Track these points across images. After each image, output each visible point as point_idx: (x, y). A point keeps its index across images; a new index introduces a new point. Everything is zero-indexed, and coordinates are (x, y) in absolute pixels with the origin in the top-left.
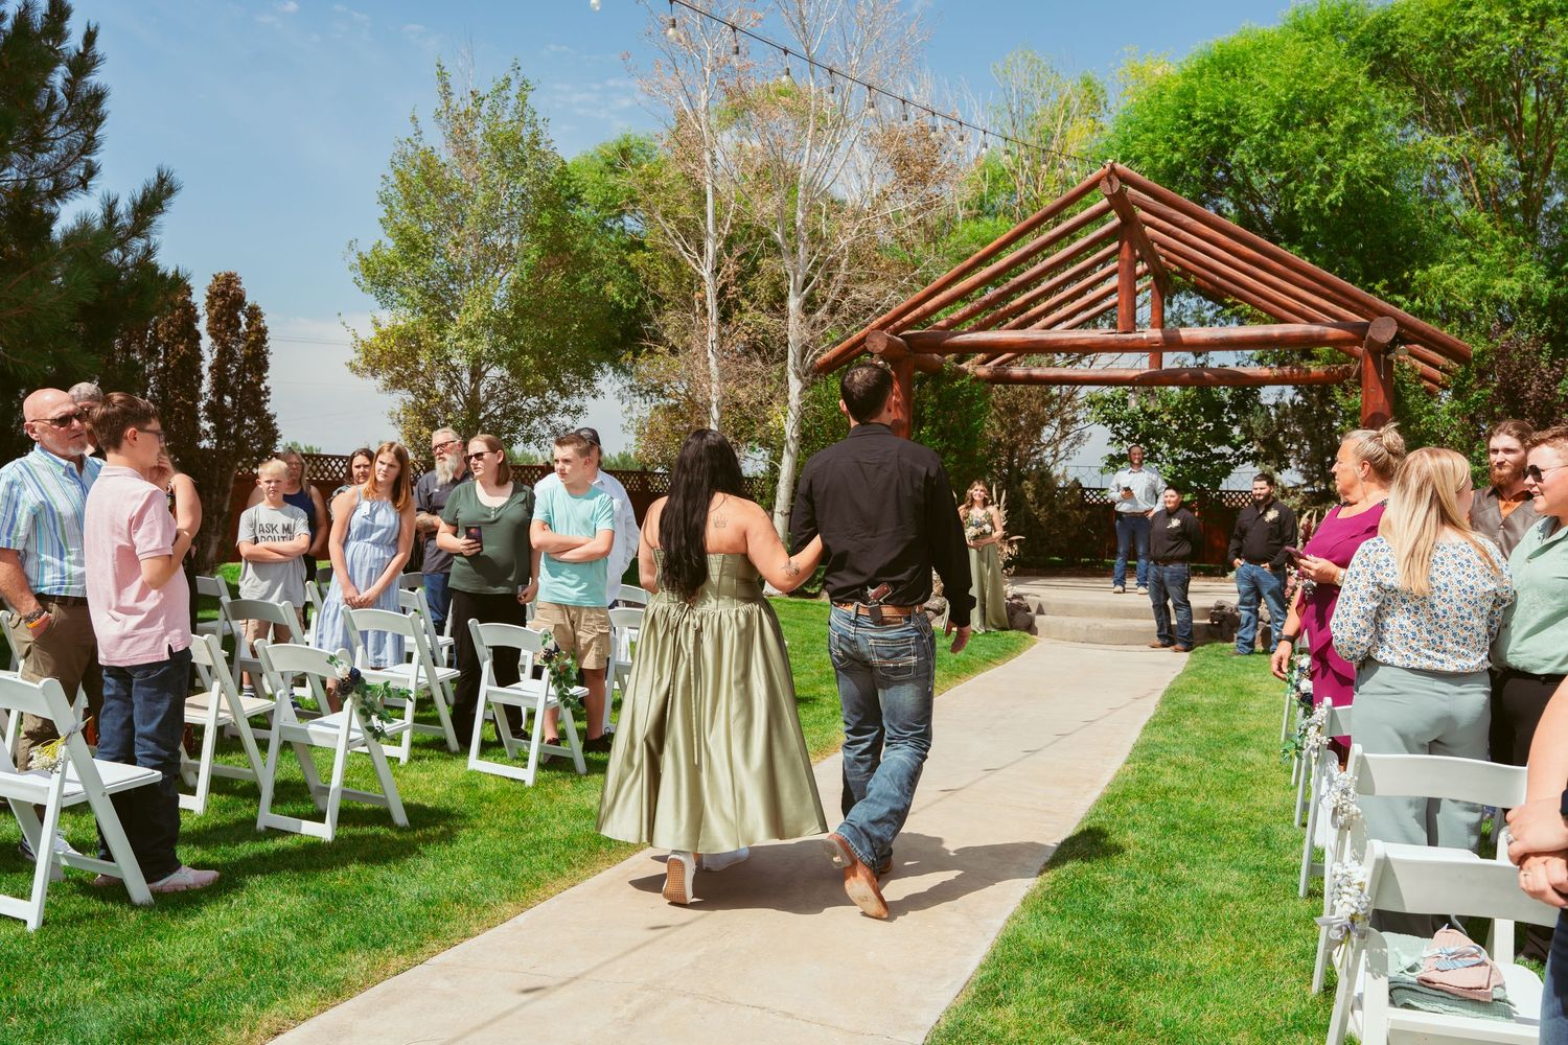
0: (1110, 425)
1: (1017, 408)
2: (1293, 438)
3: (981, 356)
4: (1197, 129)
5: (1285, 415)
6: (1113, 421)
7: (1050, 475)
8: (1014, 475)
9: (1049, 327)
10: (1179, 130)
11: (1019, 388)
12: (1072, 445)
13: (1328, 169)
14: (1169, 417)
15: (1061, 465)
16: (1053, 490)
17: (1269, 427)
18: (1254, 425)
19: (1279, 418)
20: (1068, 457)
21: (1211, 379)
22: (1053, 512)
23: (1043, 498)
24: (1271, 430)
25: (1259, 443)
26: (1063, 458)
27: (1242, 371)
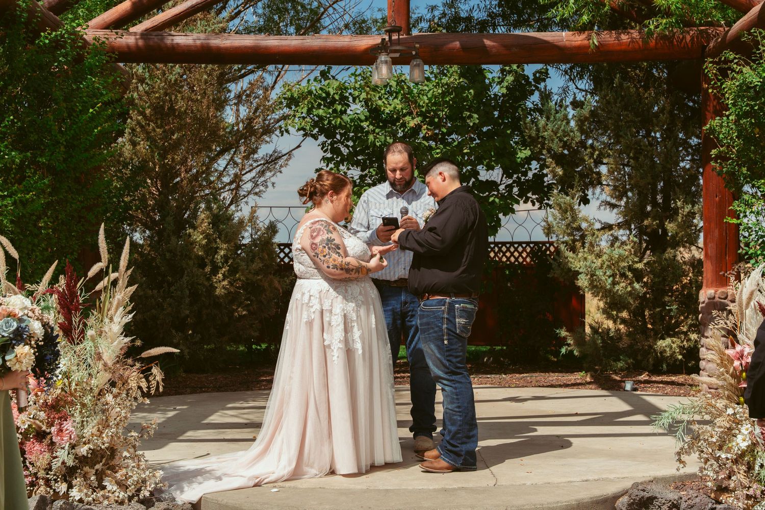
0: (322, 138)
1: (172, 108)
6: (329, 132)
7: (230, 218)
8: (169, 219)
12: (262, 173)
14: (418, 120)
15: (247, 203)
16: (235, 244)
17: (570, 136)
18: (546, 133)
19: (581, 122)
20: (257, 190)
21: (494, 50)
22: (237, 280)
23: (219, 257)
24: (572, 139)
25: (553, 162)
26: (249, 193)
27: (541, 38)
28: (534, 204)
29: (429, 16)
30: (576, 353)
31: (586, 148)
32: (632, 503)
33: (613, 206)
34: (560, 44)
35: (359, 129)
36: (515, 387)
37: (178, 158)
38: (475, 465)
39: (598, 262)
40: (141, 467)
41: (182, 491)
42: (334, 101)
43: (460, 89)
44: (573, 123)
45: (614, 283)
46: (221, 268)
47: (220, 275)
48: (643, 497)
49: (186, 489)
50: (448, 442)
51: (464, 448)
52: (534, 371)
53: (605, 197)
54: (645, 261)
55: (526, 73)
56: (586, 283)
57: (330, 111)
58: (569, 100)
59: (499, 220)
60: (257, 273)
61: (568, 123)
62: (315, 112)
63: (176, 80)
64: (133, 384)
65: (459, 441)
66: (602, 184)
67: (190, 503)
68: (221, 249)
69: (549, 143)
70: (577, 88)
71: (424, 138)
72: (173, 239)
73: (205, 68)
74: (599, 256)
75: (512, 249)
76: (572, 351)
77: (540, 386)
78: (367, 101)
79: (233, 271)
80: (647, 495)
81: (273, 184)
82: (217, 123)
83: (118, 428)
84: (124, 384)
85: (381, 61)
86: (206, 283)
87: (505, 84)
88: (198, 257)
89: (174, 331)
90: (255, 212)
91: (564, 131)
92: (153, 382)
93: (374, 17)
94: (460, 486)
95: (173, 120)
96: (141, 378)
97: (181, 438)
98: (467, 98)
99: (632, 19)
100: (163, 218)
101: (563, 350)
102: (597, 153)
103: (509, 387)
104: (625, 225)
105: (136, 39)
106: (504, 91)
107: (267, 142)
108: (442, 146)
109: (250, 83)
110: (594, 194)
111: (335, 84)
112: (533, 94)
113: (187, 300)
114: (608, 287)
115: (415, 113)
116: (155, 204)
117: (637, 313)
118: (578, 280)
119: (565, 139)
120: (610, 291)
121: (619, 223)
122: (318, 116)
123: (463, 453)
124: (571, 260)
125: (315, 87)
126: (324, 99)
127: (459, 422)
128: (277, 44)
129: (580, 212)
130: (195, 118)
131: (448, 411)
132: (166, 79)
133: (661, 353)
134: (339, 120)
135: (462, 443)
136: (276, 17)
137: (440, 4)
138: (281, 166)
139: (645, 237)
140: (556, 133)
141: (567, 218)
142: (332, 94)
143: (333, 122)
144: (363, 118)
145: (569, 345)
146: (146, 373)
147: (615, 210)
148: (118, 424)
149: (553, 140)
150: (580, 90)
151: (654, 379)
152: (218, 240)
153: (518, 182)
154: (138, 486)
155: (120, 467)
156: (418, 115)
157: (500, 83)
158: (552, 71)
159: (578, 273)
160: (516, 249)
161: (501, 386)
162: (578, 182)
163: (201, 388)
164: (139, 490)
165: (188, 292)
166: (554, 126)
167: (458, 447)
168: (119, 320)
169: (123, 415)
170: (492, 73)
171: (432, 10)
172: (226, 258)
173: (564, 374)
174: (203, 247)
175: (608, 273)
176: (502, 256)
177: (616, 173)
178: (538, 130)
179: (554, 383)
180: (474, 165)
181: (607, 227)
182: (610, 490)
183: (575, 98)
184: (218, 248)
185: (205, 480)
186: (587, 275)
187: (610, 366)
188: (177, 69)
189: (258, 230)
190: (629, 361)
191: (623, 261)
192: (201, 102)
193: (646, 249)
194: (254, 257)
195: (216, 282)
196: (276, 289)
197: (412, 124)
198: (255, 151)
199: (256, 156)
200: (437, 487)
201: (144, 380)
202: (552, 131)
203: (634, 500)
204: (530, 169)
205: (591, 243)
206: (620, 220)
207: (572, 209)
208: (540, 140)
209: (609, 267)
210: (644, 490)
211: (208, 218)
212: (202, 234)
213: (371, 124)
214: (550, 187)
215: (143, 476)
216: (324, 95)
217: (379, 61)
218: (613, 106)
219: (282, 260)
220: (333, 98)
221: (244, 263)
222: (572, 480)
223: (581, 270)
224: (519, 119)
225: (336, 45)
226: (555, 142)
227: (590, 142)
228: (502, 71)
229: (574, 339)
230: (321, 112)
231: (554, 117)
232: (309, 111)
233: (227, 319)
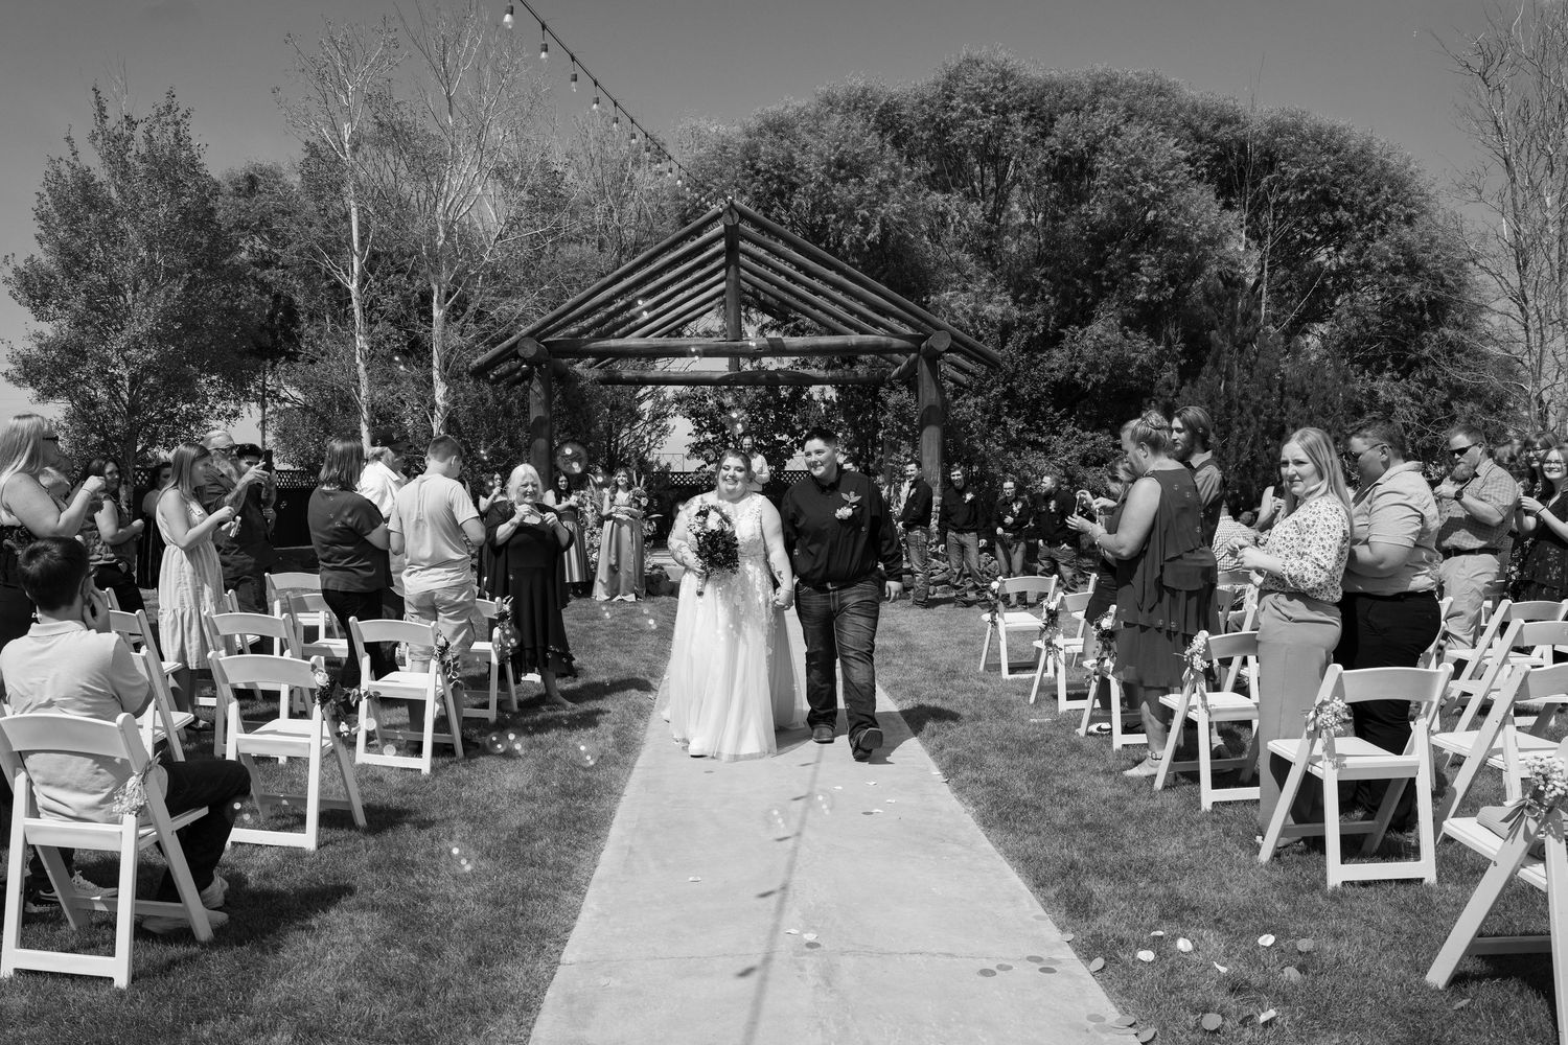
0: (694, 419)
2: (840, 427)
3: (591, 360)
4: (760, 178)
5: (833, 407)
9: (644, 336)
10: (746, 177)
11: (618, 388)
13: (867, 214)
20: (658, 446)
26: (654, 447)
107: (665, 421)
122: (691, 408)
134: (702, 410)
138: (673, 434)
143: (699, 411)
189: (661, 466)
194: (660, 480)
199: (659, 429)
216: (695, 399)
220: (699, 400)
230: (693, 406)
232: (687, 406)
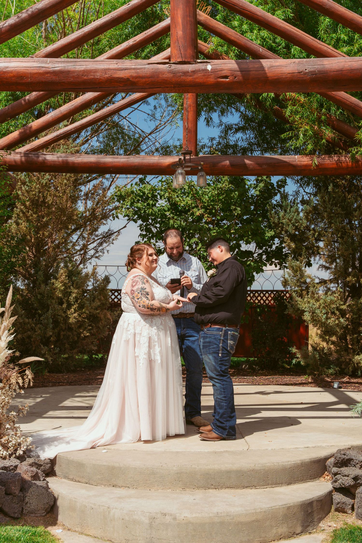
0: (140, 222)
1: (44, 202)
6: (144, 218)
7: (79, 273)
8: (40, 273)
12: (101, 244)
14: (202, 211)
15: (90, 263)
16: (82, 290)
17: (299, 222)
18: (284, 221)
19: (307, 213)
20: (97, 255)
21: (251, 167)
22: (83, 313)
23: (72, 298)
24: (301, 225)
25: (289, 239)
26: (92, 257)
27: (282, 159)
28: (276, 266)
29: (210, 144)
30: (302, 363)
31: (310, 231)
32: (337, 463)
33: (327, 268)
34: (294, 163)
35: (163, 216)
36: (262, 385)
37: (47, 234)
38: (235, 436)
39: (317, 304)
40: (18, 435)
41: (44, 451)
42: (148, 198)
43: (228, 192)
44: (301, 214)
45: (327, 318)
46: (73, 305)
47: (72, 310)
48: (344, 459)
49: (46, 449)
50: (218, 420)
51: (228, 424)
52: (275, 374)
53: (322, 262)
54: (347, 304)
55: (272, 182)
56: (309, 318)
57: (146, 204)
58: (300, 199)
59: (254, 276)
60: (97, 309)
61: (298, 214)
62: (136, 205)
63: (46, 183)
64: (13, 381)
65: (224, 420)
66: (320, 254)
67: (49, 459)
68: (73, 293)
69: (286, 227)
70: (305, 192)
71: (206, 223)
72: (43, 286)
73: (66, 176)
74: (317, 300)
75: (262, 295)
76: (299, 362)
77: (278, 385)
78: (169, 199)
79: (81, 307)
80: (346, 457)
81: (108, 251)
82: (72, 212)
83: (3, 409)
84: (7, 381)
85: (179, 173)
86: (63, 315)
87: (258, 188)
88: (58, 298)
89: (42, 346)
90: (96, 269)
91: (296, 219)
92: (26, 379)
93: (175, 144)
94: (225, 450)
95: (44, 209)
96: (19, 377)
97: (45, 416)
98: (233, 198)
99: (341, 148)
100: (36, 272)
101: (294, 361)
102: (317, 233)
103: (259, 385)
104: (335, 280)
105: (21, 157)
106: (258, 193)
107: (104, 224)
108: (217, 228)
109: (94, 186)
110: (315, 260)
111: (149, 187)
112: (276, 195)
113: (51, 326)
114: (324, 321)
115: (200, 207)
116: (32, 263)
117: (342, 338)
118: (304, 316)
119: (297, 225)
120: (324, 323)
121: (331, 279)
122: (137, 207)
123: (227, 428)
124: (299, 302)
125: (136, 188)
126: (141, 197)
127: (225, 407)
128: (111, 161)
129: (305, 271)
130: (58, 208)
131: (217, 399)
132: (40, 182)
133: (357, 364)
134: (151, 210)
135: (227, 421)
136: (111, 144)
137: (217, 137)
138: (113, 240)
139: (347, 289)
140: (290, 221)
141: (297, 276)
142: (146, 193)
143: (147, 212)
144: (166, 209)
145: (298, 358)
146: (22, 373)
147: (328, 271)
148: (3, 407)
149: (289, 225)
150: (307, 193)
151: (352, 381)
152: (71, 287)
153: (266, 252)
154: (16, 447)
155: (4, 435)
156: (202, 208)
157: (255, 188)
158: (289, 181)
159: (304, 311)
160: (264, 295)
161: (253, 384)
162: (305, 252)
163: (59, 383)
164: (16, 450)
165: (51, 320)
166: (290, 216)
167: (224, 423)
168: (5, 339)
169: (7, 401)
170: (250, 181)
171: (212, 140)
172: (76, 299)
173: (294, 377)
174: (61, 291)
175: (323, 312)
176: (256, 299)
177: (329, 247)
178: (279, 218)
179: (288, 382)
180: (238, 240)
181: (323, 282)
182: (323, 454)
183: (303, 198)
184: (71, 292)
185: (59, 444)
186: (310, 313)
187: (324, 372)
188: (47, 176)
189: (98, 281)
190: (336, 369)
191: (333, 304)
192: (62, 198)
193: (348, 296)
194: (94, 298)
195: (70, 314)
196: (109, 319)
197: (198, 213)
198: (96, 230)
199: (97, 233)
200: (210, 450)
201: (20, 378)
202: (288, 219)
203: (338, 460)
204: (274, 244)
205: (312, 292)
206: (332, 277)
207: (301, 270)
208: (280, 225)
209: (324, 308)
210: (344, 455)
211: (65, 273)
212: (61, 283)
213: (172, 213)
214: (286, 255)
215: (19, 441)
216: (141, 194)
217: (177, 172)
218: (328, 203)
219: (113, 300)
220: (147, 196)
221: (88, 302)
222: (298, 447)
223: (306, 310)
224: (267, 211)
225: (150, 162)
226: (290, 226)
227: (313, 226)
228: (257, 180)
229: (301, 354)
230: (139, 205)
231: (290, 210)
232: (132, 204)
233: (76, 339)
